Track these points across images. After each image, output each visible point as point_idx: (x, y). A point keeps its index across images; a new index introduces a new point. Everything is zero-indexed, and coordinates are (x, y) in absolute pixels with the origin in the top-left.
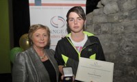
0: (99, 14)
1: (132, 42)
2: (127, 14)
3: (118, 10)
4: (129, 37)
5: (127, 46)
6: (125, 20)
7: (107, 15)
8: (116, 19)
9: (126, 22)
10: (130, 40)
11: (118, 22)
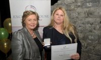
0: (61, 4)
1: (83, 23)
2: (79, 4)
3: (74, 1)
4: (81, 20)
5: (80, 26)
6: (79, 8)
7: (67, 5)
8: (72, 7)
9: (79, 10)
10: (82, 22)
11: (74, 10)
